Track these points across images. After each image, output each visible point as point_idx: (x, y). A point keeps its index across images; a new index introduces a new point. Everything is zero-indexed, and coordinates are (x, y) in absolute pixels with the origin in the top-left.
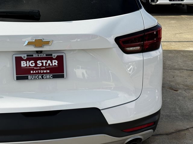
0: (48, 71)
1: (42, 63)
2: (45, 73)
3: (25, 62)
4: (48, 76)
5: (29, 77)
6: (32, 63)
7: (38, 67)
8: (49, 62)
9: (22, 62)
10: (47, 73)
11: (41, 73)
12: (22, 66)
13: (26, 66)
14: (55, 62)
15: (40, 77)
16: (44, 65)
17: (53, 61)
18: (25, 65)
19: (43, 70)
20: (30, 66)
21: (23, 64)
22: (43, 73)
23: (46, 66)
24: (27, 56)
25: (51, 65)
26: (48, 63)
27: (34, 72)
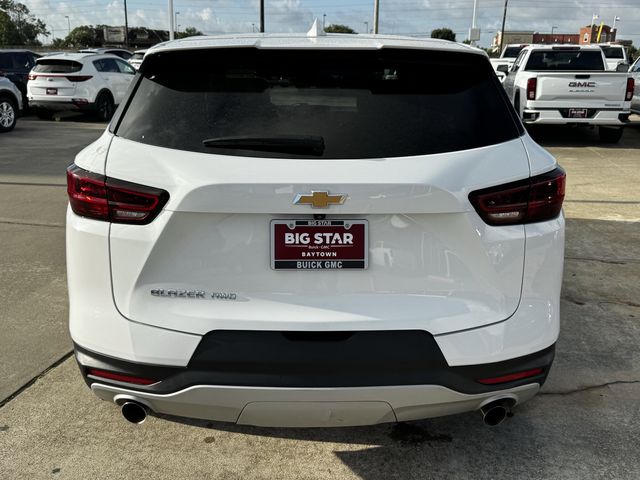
0: (335, 254)
1: (324, 238)
2: (328, 257)
3: (292, 235)
4: (334, 264)
5: (299, 264)
6: (304, 238)
7: (316, 245)
8: (337, 236)
9: (287, 235)
10: (332, 257)
11: (320, 257)
12: (287, 242)
13: (295, 243)
14: (348, 237)
15: (319, 264)
16: (328, 242)
17: (345, 235)
18: (292, 242)
19: (325, 251)
20: (300, 243)
21: (289, 239)
22: (325, 257)
23: (330, 244)
24: (297, 223)
25: (340, 242)
26: (335, 238)
27: (309, 254)
